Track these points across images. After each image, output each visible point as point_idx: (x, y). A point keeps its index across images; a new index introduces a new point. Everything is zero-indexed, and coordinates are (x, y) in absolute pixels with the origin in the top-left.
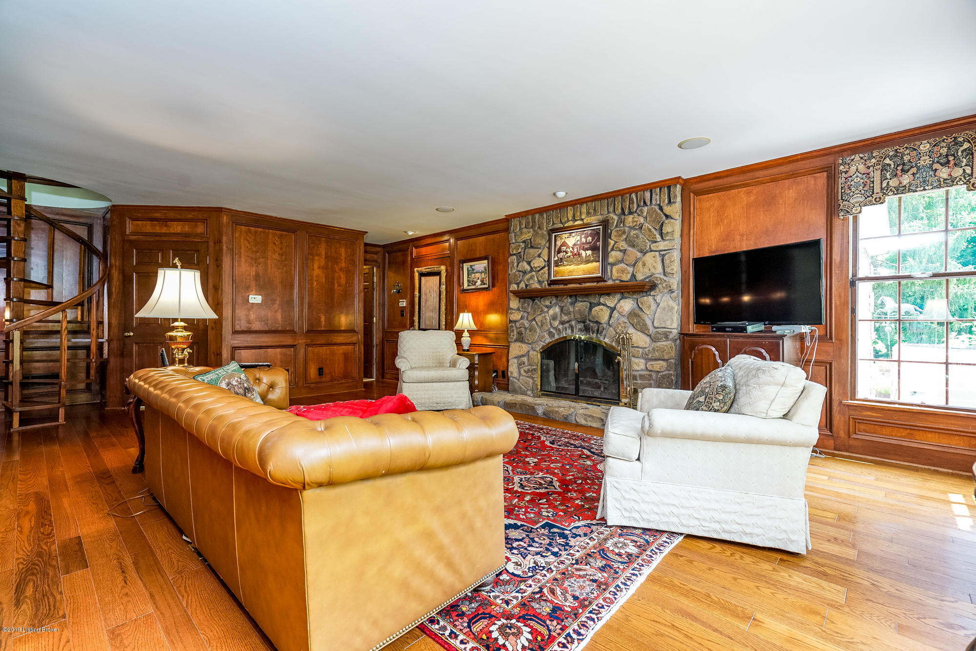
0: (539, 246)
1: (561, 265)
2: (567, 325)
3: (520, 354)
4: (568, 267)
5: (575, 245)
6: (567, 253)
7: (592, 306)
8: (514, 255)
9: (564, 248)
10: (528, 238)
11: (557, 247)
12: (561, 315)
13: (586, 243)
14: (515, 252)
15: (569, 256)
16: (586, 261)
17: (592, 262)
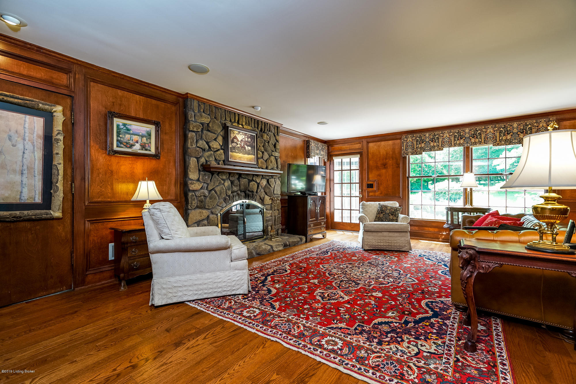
0: (216, 132)
1: (234, 152)
2: (235, 194)
3: (200, 218)
4: (238, 154)
5: (241, 140)
6: (237, 144)
7: (250, 181)
8: (194, 131)
9: (235, 140)
10: (206, 122)
11: (231, 138)
12: (232, 187)
13: (248, 141)
14: (195, 130)
15: (239, 147)
16: (248, 153)
17: (251, 155)
